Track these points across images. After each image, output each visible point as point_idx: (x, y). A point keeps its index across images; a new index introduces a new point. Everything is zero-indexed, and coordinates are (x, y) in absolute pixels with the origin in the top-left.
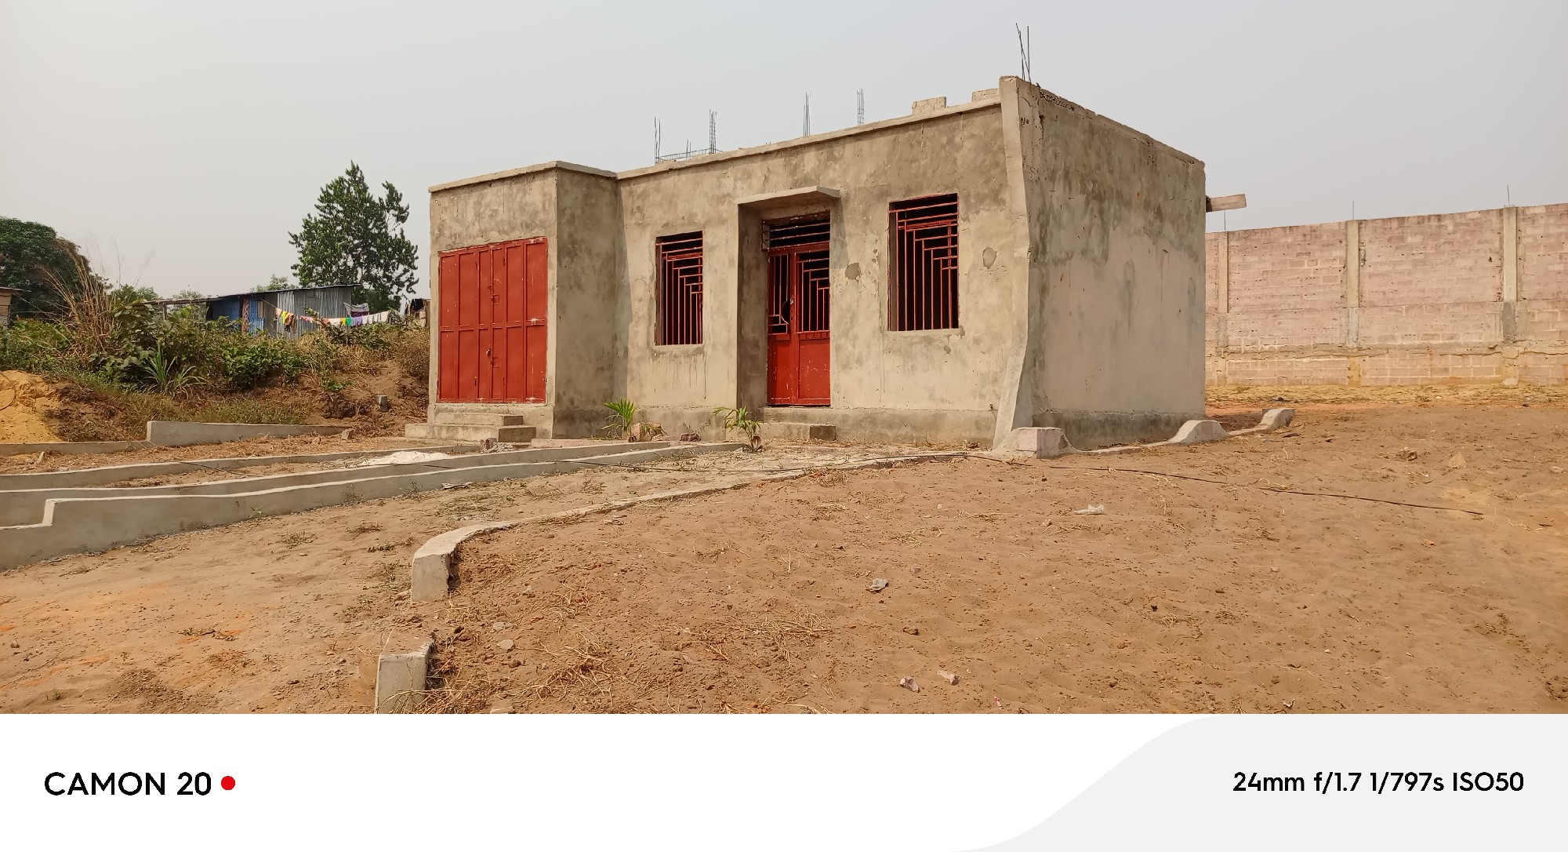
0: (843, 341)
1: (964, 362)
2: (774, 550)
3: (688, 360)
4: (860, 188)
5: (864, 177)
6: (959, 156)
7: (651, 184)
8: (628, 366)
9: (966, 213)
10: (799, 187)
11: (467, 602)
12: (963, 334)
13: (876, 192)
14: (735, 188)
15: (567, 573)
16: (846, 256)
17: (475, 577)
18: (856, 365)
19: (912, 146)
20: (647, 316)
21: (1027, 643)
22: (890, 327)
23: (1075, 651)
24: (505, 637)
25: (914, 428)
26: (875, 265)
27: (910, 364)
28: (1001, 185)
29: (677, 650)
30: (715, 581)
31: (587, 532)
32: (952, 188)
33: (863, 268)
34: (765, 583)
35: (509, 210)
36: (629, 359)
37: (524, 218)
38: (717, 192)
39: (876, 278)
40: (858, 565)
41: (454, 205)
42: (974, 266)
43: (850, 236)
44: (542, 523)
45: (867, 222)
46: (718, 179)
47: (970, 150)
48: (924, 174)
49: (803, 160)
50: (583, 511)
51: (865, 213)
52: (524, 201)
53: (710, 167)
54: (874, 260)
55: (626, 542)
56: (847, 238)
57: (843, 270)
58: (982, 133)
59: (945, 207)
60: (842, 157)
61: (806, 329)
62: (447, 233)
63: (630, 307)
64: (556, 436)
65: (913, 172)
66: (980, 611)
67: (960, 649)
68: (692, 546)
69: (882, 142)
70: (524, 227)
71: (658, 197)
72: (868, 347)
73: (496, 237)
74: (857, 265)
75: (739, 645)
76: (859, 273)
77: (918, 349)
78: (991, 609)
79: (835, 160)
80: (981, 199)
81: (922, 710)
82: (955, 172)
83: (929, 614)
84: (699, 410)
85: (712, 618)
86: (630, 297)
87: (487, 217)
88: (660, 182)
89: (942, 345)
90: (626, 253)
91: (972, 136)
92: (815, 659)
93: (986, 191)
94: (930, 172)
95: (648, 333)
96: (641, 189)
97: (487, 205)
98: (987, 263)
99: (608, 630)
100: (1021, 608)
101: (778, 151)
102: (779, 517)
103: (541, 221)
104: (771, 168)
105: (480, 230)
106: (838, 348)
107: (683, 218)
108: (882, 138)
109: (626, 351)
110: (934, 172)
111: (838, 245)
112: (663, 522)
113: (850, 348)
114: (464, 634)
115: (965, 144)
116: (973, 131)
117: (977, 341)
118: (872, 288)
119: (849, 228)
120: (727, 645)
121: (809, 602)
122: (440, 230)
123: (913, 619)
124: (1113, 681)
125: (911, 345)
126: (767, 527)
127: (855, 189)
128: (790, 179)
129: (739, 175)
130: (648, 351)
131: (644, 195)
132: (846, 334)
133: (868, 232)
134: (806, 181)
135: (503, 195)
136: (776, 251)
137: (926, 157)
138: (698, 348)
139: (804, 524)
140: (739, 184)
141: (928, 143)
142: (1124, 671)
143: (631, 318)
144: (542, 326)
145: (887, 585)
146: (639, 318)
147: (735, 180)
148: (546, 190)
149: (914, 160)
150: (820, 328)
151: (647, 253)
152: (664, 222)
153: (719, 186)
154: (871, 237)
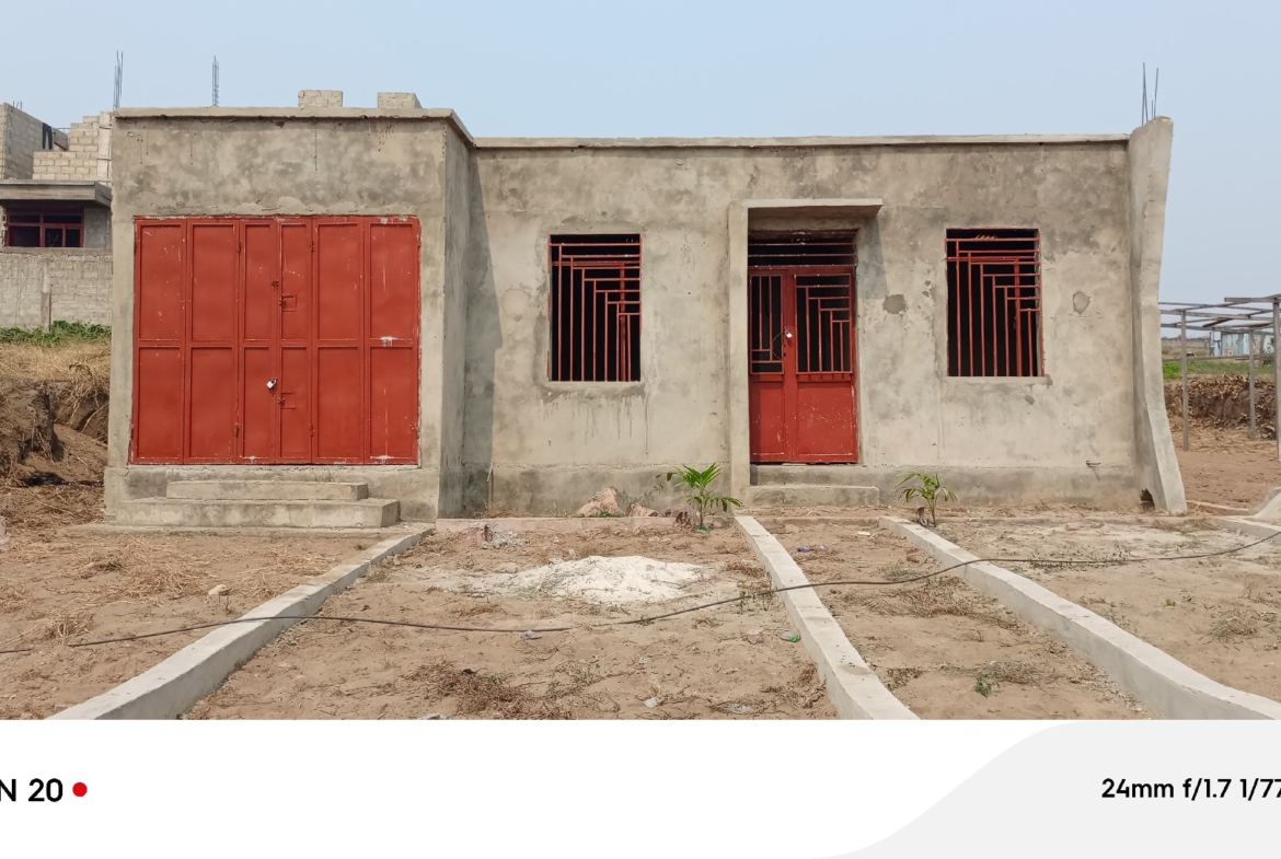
0: (880, 386)
1: (1051, 415)
3: (615, 402)
4: (904, 209)
5: (909, 196)
6: (1040, 189)
7: (540, 162)
8: (495, 409)
9: (1051, 251)
10: (808, 196)
12: (1049, 383)
13: (928, 214)
14: (699, 185)
16: (884, 285)
18: (901, 415)
19: (976, 170)
20: (532, 340)
22: (952, 372)
25: (990, 488)
26: (929, 300)
27: (980, 415)
28: (1093, 227)
32: (1031, 223)
33: (909, 301)
35: (329, 168)
36: (496, 398)
37: (367, 184)
38: (666, 187)
39: (929, 314)
41: (181, 145)
42: (1061, 311)
43: (890, 262)
45: (914, 248)
46: (668, 169)
47: (1054, 184)
48: (995, 203)
49: (814, 163)
51: (911, 237)
52: (366, 158)
53: (653, 152)
54: (925, 293)
56: (886, 264)
57: (880, 302)
58: (1069, 169)
59: (1021, 242)
60: (875, 168)
61: (815, 367)
62: (161, 188)
63: (497, 326)
65: (979, 198)
69: (934, 160)
70: (366, 197)
71: (555, 181)
72: (919, 394)
73: (292, 205)
74: (900, 297)
76: (903, 307)
77: (990, 398)
79: (865, 170)
80: (1070, 239)
82: (1036, 205)
84: (640, 470)
86: (495, 310)
87: (271, 174)
88: (557, 162)
89: (1023, 395)
90: (487, 250)
91: (1056, 170)
93: (1075, 231)
94: (1002, 202)
95: (535, 364)
96: (519, 166)
97: (271, 156)
98: (1078, 307)
101: (779, 147)
103: (406, 192)
104: (761, 167)
105: (253, 192)
106: (872, 395)
107: (604, 214)
108: (934, 155)
109: (490, 388)
110: (1008, 202)
111: (872, 272)
113: (891, 393)
115: (1049, 177)
116: (1058, 165)
117: (1068, 392)
118: (925, 326)
119: (887, 252)
122: (140, 182)
125: (981, 393)
127: (898, 208)
128: (793, 184)
129: (706, 170)
130: (535, 390)
131: (525, 175)
132: (885, 377)
133: (917, 260)
134: (820, 190)
135: (316, 143)
136: (756, 270)
137: (997, 185)
138: (633, 387)
140: (706, 181)
141: (998, 169)
143: (499, 342)
146: (517, 343)
147: (700, 174)
148: (419, 148)
149: (982, 186)
150: (837, 368)
151: (531, 254)
152: (568, 215)
153: (670, 179)
154: (921, 266)
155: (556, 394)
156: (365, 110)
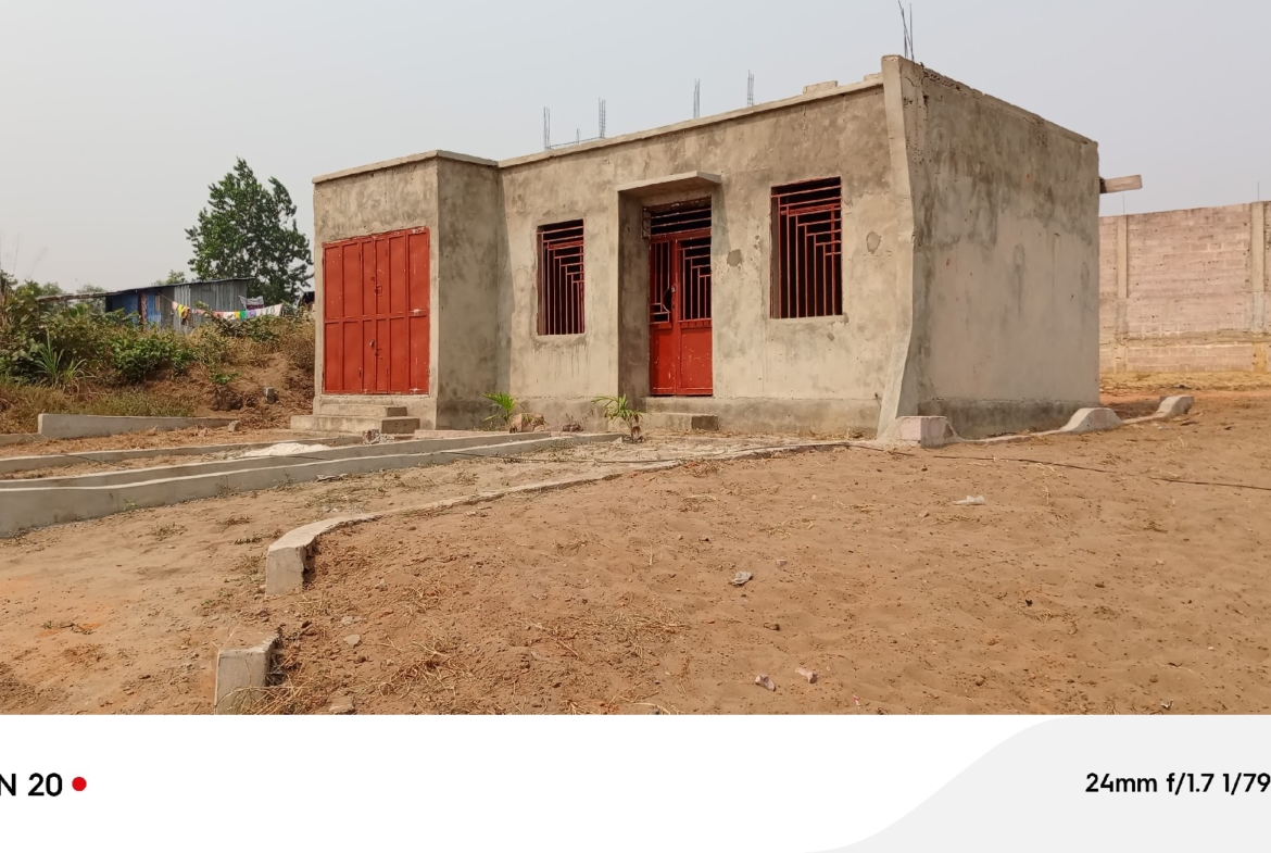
0: (725, 330)
1: (848, 350)
2: (638, 542)
3: (570, 350)
4: (741, 174)
5: (745, 162)
6: (841, 138)
7: (530, 173)
8: (512, 357)
9: (850, 196)
10: (680, 172)
11: (319, 595)
12: (846, 321)
13: (757, 176)
14: (615, 175)
15: (422, 566)
16: (727, 242)
17: (331, 570)
18: (738, 354)
19: (794, 129)
20: (529, 305)
21: (892, 640)
22: (773, 315)
23: (943, 647)
24: (352, 632)
25: (798, 418)
26: (757, 252)
27: (793, 352)
28: (884, 167)
29: (526, 645)
30: (573, 575)
31: (450, 525)
32: (835, 171)
33: (745, 255)
34: (623, 577)
35: (391, 200)
36: (512, 349)
37: (406, 208)
38: (597, 180)
39: (758, 264)
40: (723, 557)
41: (337, 196)
42: (857, 252)
43: (732, 222)
44: (407, 515)
45: (749, 207)
46: (599, 165)
47: (853, 132)
48: (807, 157)
49: (683, 144)
50: (449, 502)
51: (746, 198)
52: (406, 190)
53: (591, 153)
54: (756, 247)
55: (486, 534)
56: (729, 224)
57: (725, 257)
58: (865, 115)
59: (827, 191)
60: (723, 141)
61: (688, 317)
62: (330, 224)
63: (512, 297)
64: (439, 427)
65: (795, 155)
66: (845, 606)
67: (820, 645)
68: (553, 537)
69: (763, 125)
70: (406, 218)
71: (539, 186)
72: (751, 335)
73: (378, 228)
74: (738, 252)
75: (591, 640)
76: (740, 260)
77: (801, 336)
78: (858, 604)
79: (716, 144)
80: (865, 182)
81: (775, 709)
82: (838, 154)
83: (794, 609)
84: (581, 401)
85: (565, 613)
86: (512, 286)
87: (369, 208)
89: (825, 333)
90: (508, 242)
91: (855, 118)
92: (670, 655)
93: (870, 174)
94: (812, 155)
95: (531, 323)
96: (522, 178)
97: (370, 196)
98: (871, 248)
99: (457, 625)
100: (888, 603)
101: (659, 136)
102: (647, 508)
103: (422, 211)
104: (652, 154)
105: (363, 221)
106: (720, 336)
107: (564, 206)
108: (764, 122)
109: (509, 341)
110: (816, 155)
111: (720, 231)
112: (528, 514)
113: (732, 336)
114: (310, 629)
115: (849, 125)
116: (856, 113)
117: (861, 328)
118: (754, 275)
119: (730, 214)
120: (578, 641)
121: (668, 596)
122: (323, 222)
123: (775, 614)
124: (979, 679)
125: (794, 332)
126: (632, 519)
127: (737, 174)
128: (671, 164)
129: (619, 162)
130: (530, 341)
131: (526, 183)
132: (728, 322)
133: (750, 217)
134: (687, 167)
135: (385, 185)
136: (657, 238)
137: (808, 140)
138: (580, 338)
139: (671, 515)
140: (620, 171)
141: (810, 126)
142: (992, 668)
143: (513, 308)
144: (425, 316)
145: (751, 578)
146: (522, 308)
147: (616, 166)
148: (427, 179)
149: (796, 144)
150: (702, 316)
151: (528, 240)
152: (545, 210)
153: (600, 173)
154: (753, 223)
155: (540, 345)
156: (401, 159)
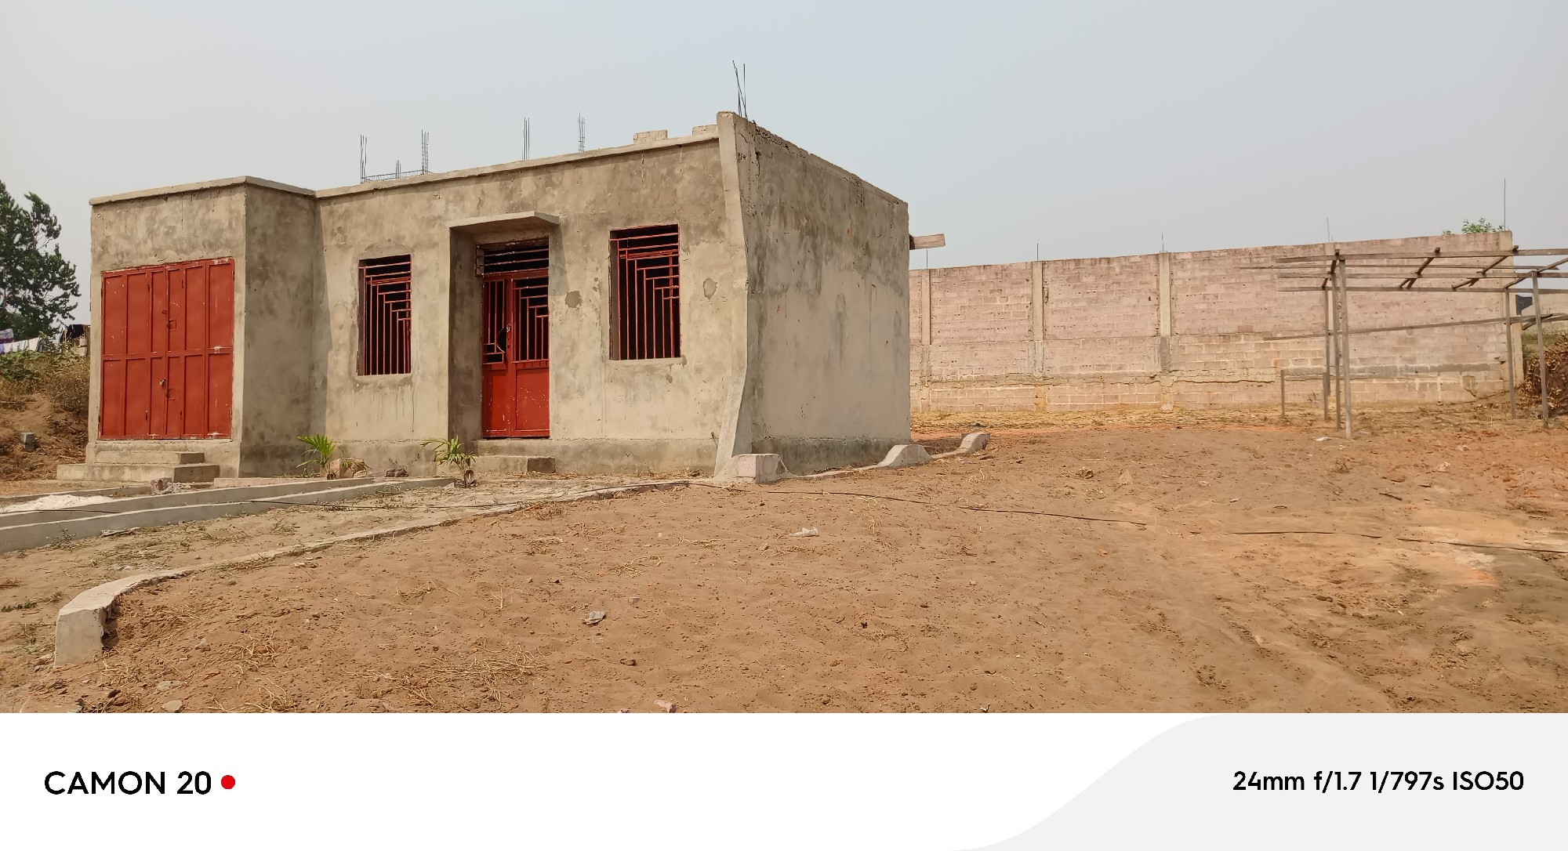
0: (563, 370)
1: (686, 391)
2: (485, 587)
3: (394, 390)
4: (580, 216)
5: (583, 204)
6: (679, 187)
7: (354, 204)
8: (327, 398)
9: (687, 244)
10: (516, 212)
11: (126, 661)
12: (684, 363)
13: (596, 220)
14: (447, 211)
15: (249, 622)
16: (566, 283)
17: (137, 633)
18: (577, 395)
19: (632, 175)
20: (348, 344)
21: (744, 667)
22: (611, 356)
23: (790, 671)
24: (171, 698)
25: (636, 458)
26: (597, 294)
27: (632, 394)
28: (720, 218)
29: (377, 697)
30: (420, 623)
31: (275, 578)
32: (671, 219)
33: (583, 297)
34: (474, 622)
35: (189, 227)
36: (328, 390)
37: (207, 237)
38: (427, 215)
39: (597, 306)
40: (575, 598)
41: (121, 220)
42: (694, 297)
43: (570, 263)
44: (223, 569)
45: (587, 250)
46: (429, 200)
47: (689, 182)
48: (645, 203)
49: (520, 184)
50: (271, 554)
51: (584, 240)
52: (207, 218)
53: (419, 188)
54: (594, 288)
55: (319, 586)
56: (567, 265)
57: (563, 298)
58: (701, 166)
59: (665, 237)
60: (561, 182)
61: (524, 358)
62: (112, 251)
63: (329, 334)
64: (243, 475)
65: (633, 201)
66: (698, 638)
67: (675, 678)
68: (395, 587)
69: (602, 170)
70: (207, 247)
71: (362, 218)
72: (589, 376)
73: (172, 256)
74: (577, 293)
75: (445, 687)
76: (579, 302)
77: (640, 378)
78: (709, 635)
79: (554, 186)
80: (701, 230)
82: (676, 203)
83: (647, 644)
84: (410, 443)
85: (416, 662)
86: (329, 323)
87: (162, 235)
88: (364, 203)
89: (664, 374)
90: (325, 276)
91: (691, 169)
92: (528, 697)
93: (706, 224)
94: (650, 202)
95: (350, 363)
96: (343, 209)
97: (162, 222)
98: (707, 293)
99: (297, 681)
100: (738, 632)
101: (494, 174)
102: (492, 553)
103: (226, 240)
104: (485, 192)
105: (153, 249)
106: (558, 377)
107: (389, 240)
108: (602, 167)
109: (325, 381)
110: (654, 202)
111: (558, 272)
112: (363, 562)
113: (570, 377)
114: (119, 698)
115: (685, 176)
116: (692, 164)
117: (698, 370)
118: (593, 317)
119: (568, 255)
120: (432, 690)
121: (522, 639)
122: (103, 248)
123: (631, 650)
124: (825, 698)
125: (634, 374)
126: (478, 564)
127: (575, 216)
128: (506, 203)
129: (451, 198)
130: (349, 382)
131: (346, 215)
132: (566, 363)
133: (589, 260)
134: (523, 206)
135: (182, 210)
136: (491, 277)
137: (646, 187)
138: (406, 378)
139: (518, 559)
140: (451, 207)
141: (648, 174)
142: (837, 688)
143: (330, 346)
144: (227, 354)
145: (604, 617)
146: (340, 346)
147: (447, 202)
149: (635, 190)
150: (539, 357)
151: (349, 275)
152: (369, 244)
153: (429, 208)
154: (592, 265)
155: (362, 385)
156: (202, 183)
